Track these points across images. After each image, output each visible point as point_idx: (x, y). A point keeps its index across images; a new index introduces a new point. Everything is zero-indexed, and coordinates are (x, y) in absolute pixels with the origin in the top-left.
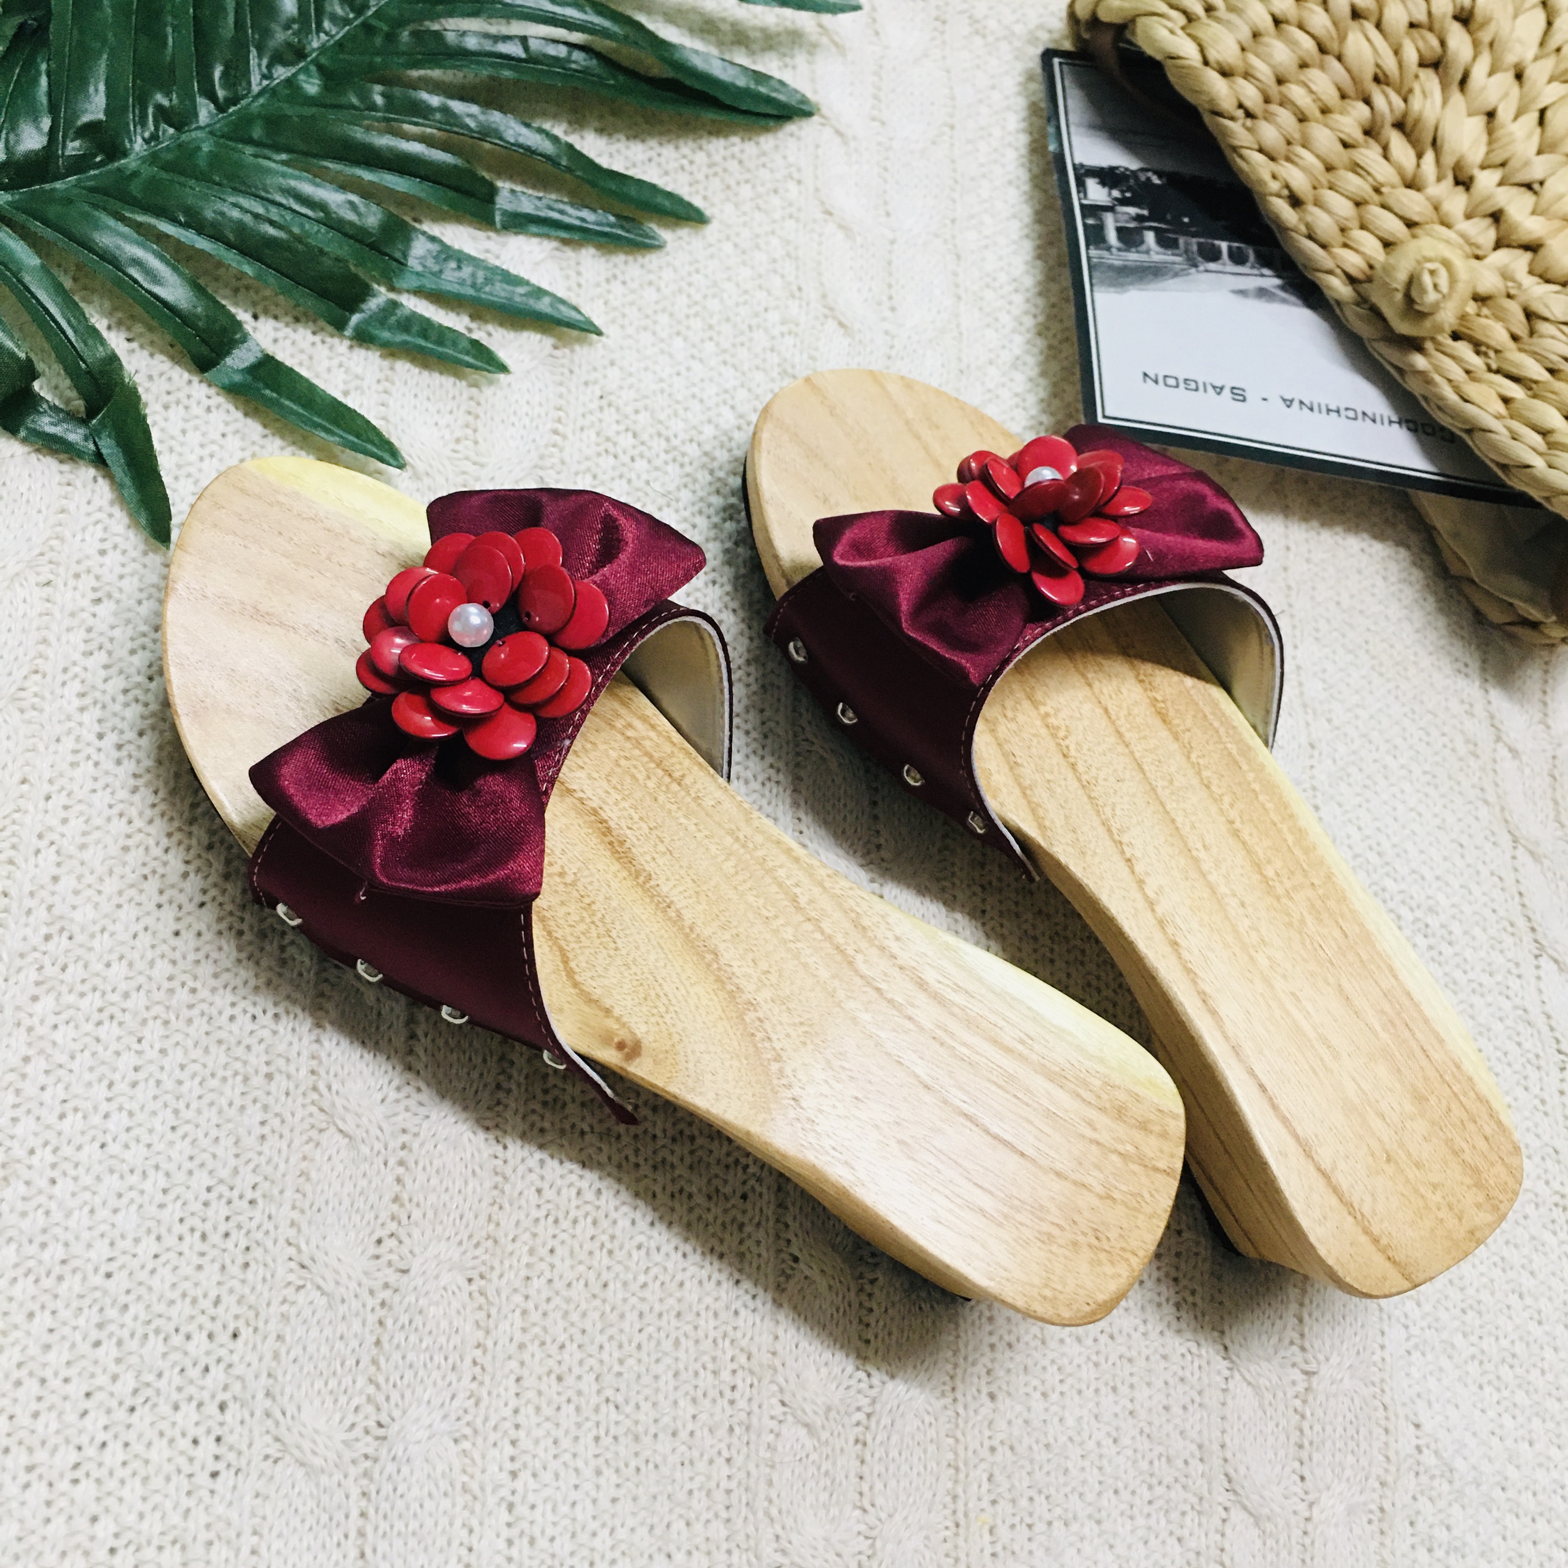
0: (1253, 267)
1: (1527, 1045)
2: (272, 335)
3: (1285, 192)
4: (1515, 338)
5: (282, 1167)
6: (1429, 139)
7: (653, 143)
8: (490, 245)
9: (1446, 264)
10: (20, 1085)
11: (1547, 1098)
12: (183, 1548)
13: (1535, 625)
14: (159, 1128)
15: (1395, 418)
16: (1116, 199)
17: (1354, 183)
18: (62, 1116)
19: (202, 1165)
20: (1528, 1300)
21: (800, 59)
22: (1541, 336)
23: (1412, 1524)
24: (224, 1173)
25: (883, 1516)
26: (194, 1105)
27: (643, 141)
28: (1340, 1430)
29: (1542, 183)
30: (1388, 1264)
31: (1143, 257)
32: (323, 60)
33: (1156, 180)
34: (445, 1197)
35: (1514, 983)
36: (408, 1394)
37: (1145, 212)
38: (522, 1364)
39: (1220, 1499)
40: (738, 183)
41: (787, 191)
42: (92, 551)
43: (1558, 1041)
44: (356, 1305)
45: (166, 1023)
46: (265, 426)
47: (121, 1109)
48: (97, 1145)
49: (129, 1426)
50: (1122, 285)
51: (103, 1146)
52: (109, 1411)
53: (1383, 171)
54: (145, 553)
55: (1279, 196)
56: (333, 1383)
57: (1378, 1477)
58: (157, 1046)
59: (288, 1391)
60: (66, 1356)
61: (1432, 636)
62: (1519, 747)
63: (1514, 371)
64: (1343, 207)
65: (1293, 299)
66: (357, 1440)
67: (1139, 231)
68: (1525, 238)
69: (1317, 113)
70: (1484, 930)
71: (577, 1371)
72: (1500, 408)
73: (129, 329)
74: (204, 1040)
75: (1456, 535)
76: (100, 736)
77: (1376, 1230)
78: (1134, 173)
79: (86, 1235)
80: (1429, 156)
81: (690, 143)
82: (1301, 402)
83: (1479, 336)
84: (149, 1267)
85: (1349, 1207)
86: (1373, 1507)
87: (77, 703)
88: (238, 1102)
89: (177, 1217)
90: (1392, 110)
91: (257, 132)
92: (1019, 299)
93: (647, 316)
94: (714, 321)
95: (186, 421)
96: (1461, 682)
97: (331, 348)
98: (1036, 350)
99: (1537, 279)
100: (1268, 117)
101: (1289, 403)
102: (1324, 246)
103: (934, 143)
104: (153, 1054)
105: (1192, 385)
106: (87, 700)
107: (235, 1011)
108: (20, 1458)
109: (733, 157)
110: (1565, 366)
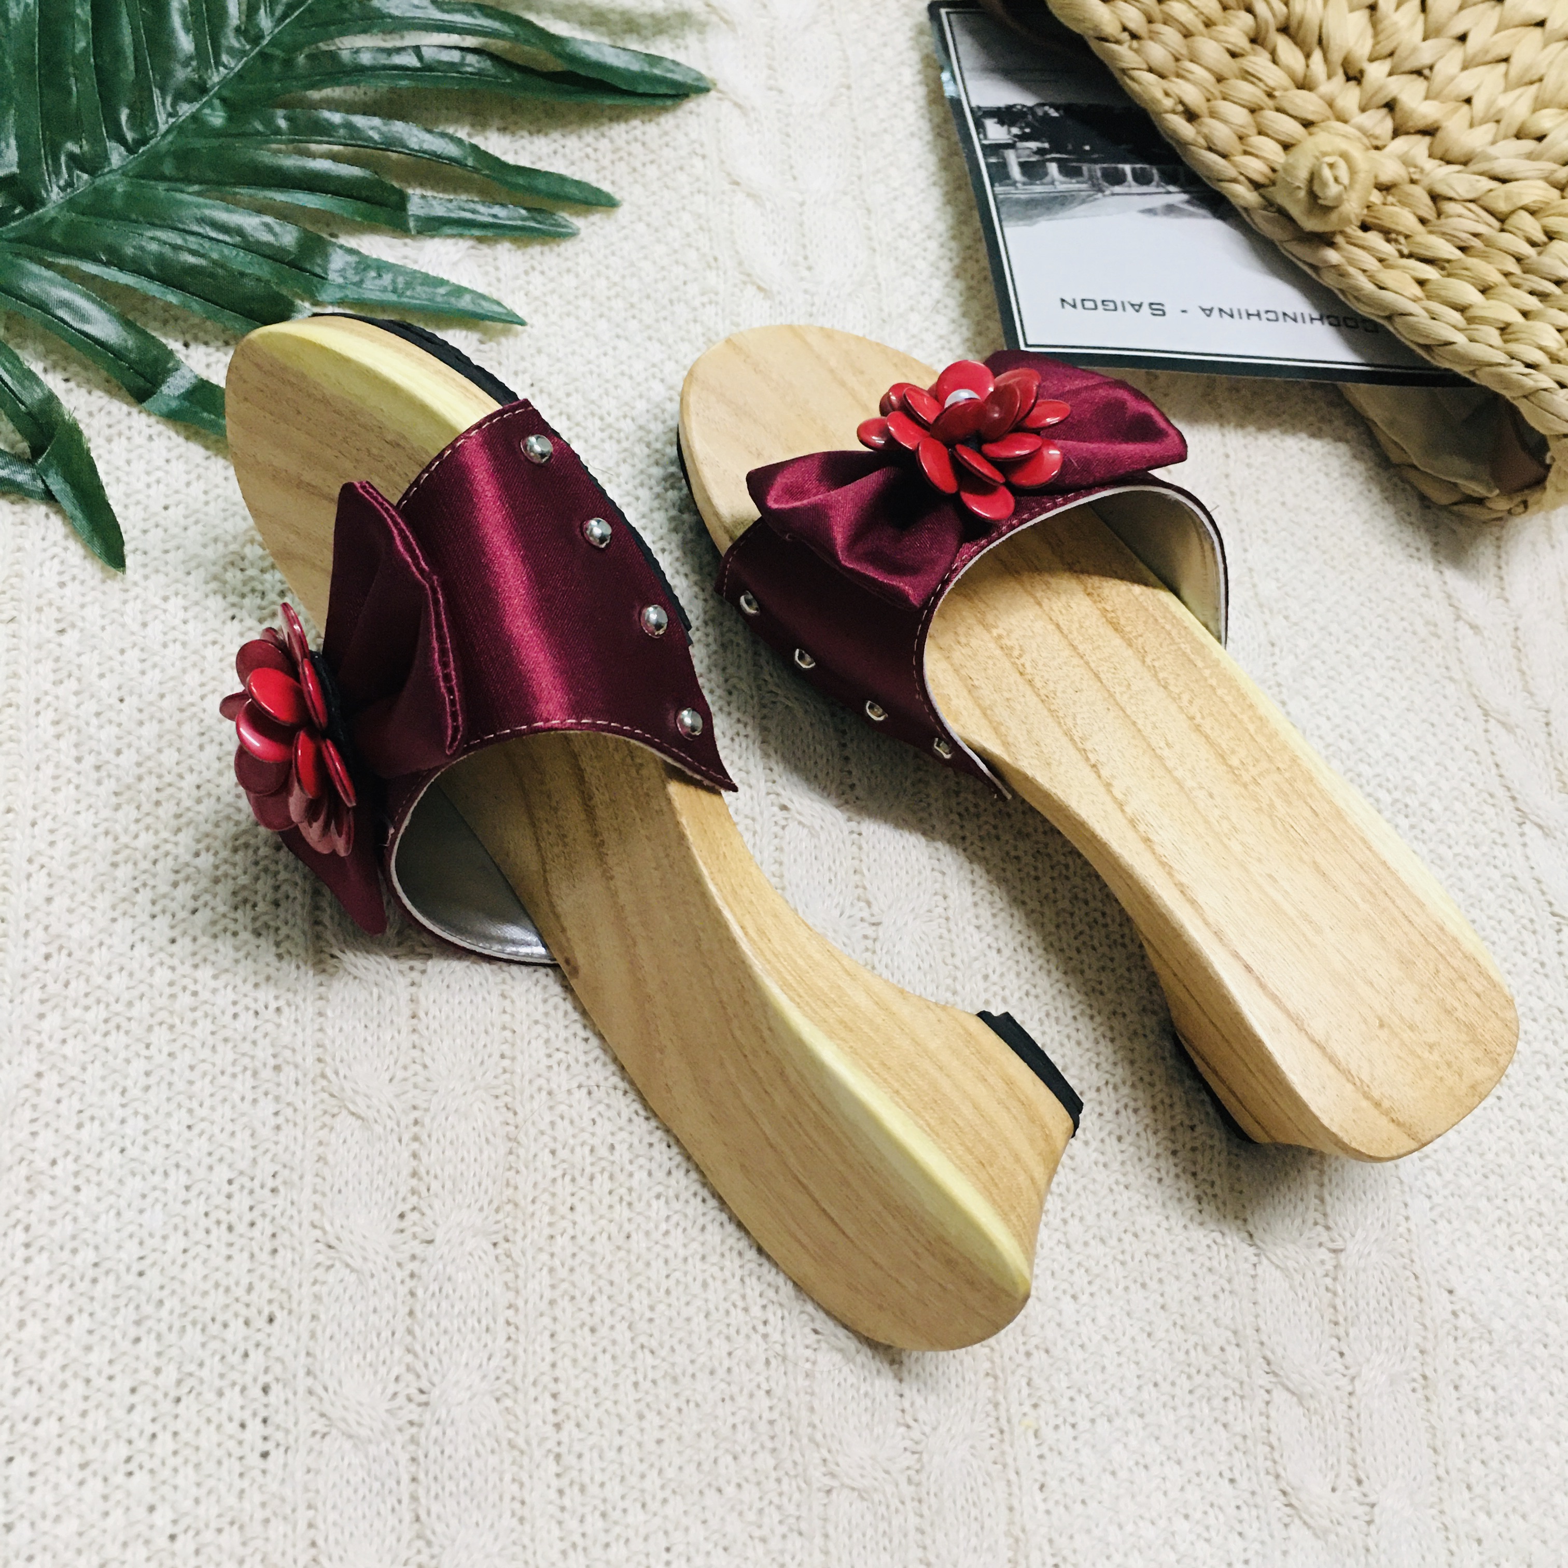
0: (1158, 186)
1: (1520, 912)
2: (204, 360)
3: (1180, 108)
4: (1423, 221)
5: (299, 1153)
6: (1315, 39)
7: (556, 135)
8: (408, 251)
9: (1344, 156)
10: (35, 1100)
11: (1546, 960)
12: (241, 1528)
13: (1480, 501)
14: (175, 1128)
15: (1316, 315)
16: (1016, 136)
17: (1248, 91)
18: (80, 1126)
19: (221, 1160)
20: (1550, 1159)
21: (691, 39)
22: (1449, 216)
23: (1456, 1388)
24: (243, 1165)
25: (927, 1429)
26: (207, 1103)
27: (546, 135)
28: (1373, 1303)
29: (1431, 68)
30: (1392, 1127)
31: (1048, 188)
32: (226, 93)
33: (1054, 113)
34: (462, 1167)
35: (1499, 851)
36: (445, 1359)
37: (1046, 145)
38: (555, 1319)
39: (1261, 1382)
40: (644, 165)
41: (692, 166)
42: (52, 584)
43: (1551, 904)
44: (385, 1277)
45: (172, 1027)
46: (207, 448)
47: (136, 1113)
48: (116, 1150)
49: (176, 1417)
50: (1030, 217)
51: (122, 1151)
52: (155, 1404)
53: (1273, 76)
54: (103, 582)
55: (1174, 112)
56: (370, 1356)
57: (1417, 1345)
58: (166, 1050)
59: (328, 1367)
60: (107, 1355)
61: (1381, 525)
62: (1480, 623)
63: (1426, 253)
64: (1239, 115)
65: (1201, 211)
66: (400, 1408)
67: (1042, 164)
68: (1421, 124)
69: (1201, 27)
70: (1465, 803)
71: (609, 1321)
72: (1417, 291)
73: (65, 370)
74: (210, 1041)
75: (1391, 423)
76: (79, 760)
77: (1376, 1094)
78: (1031, 109)
79: (115, 1237)
80: (1317, 56)
81: (593, 132)
82: (1221, 310)
83: (1388, 224)
84: (180, 1261)
85: (1346, 1073)
86: (1416, 1375)
87: (52, 730)
88: (249, 1096)
89: (202, 1210)
90: (1274, 15)
91: (168, 168)
92: (933, 245)
93: (569, 303)
94: (634, 300)
95: (129, 451)
96: (1415, 566)
98: (955, 293)
99: (1437, 162)
100: (1154, 36)
101: (1208, 312)
102: (1224, 156)
103: (832, 104)
104: (163, 1058)
105: (1110, 306)
106: (62, 727)
107: (238, 1009)
108: (73, 1457)
109: (636, 140)
110: (1476, 242)
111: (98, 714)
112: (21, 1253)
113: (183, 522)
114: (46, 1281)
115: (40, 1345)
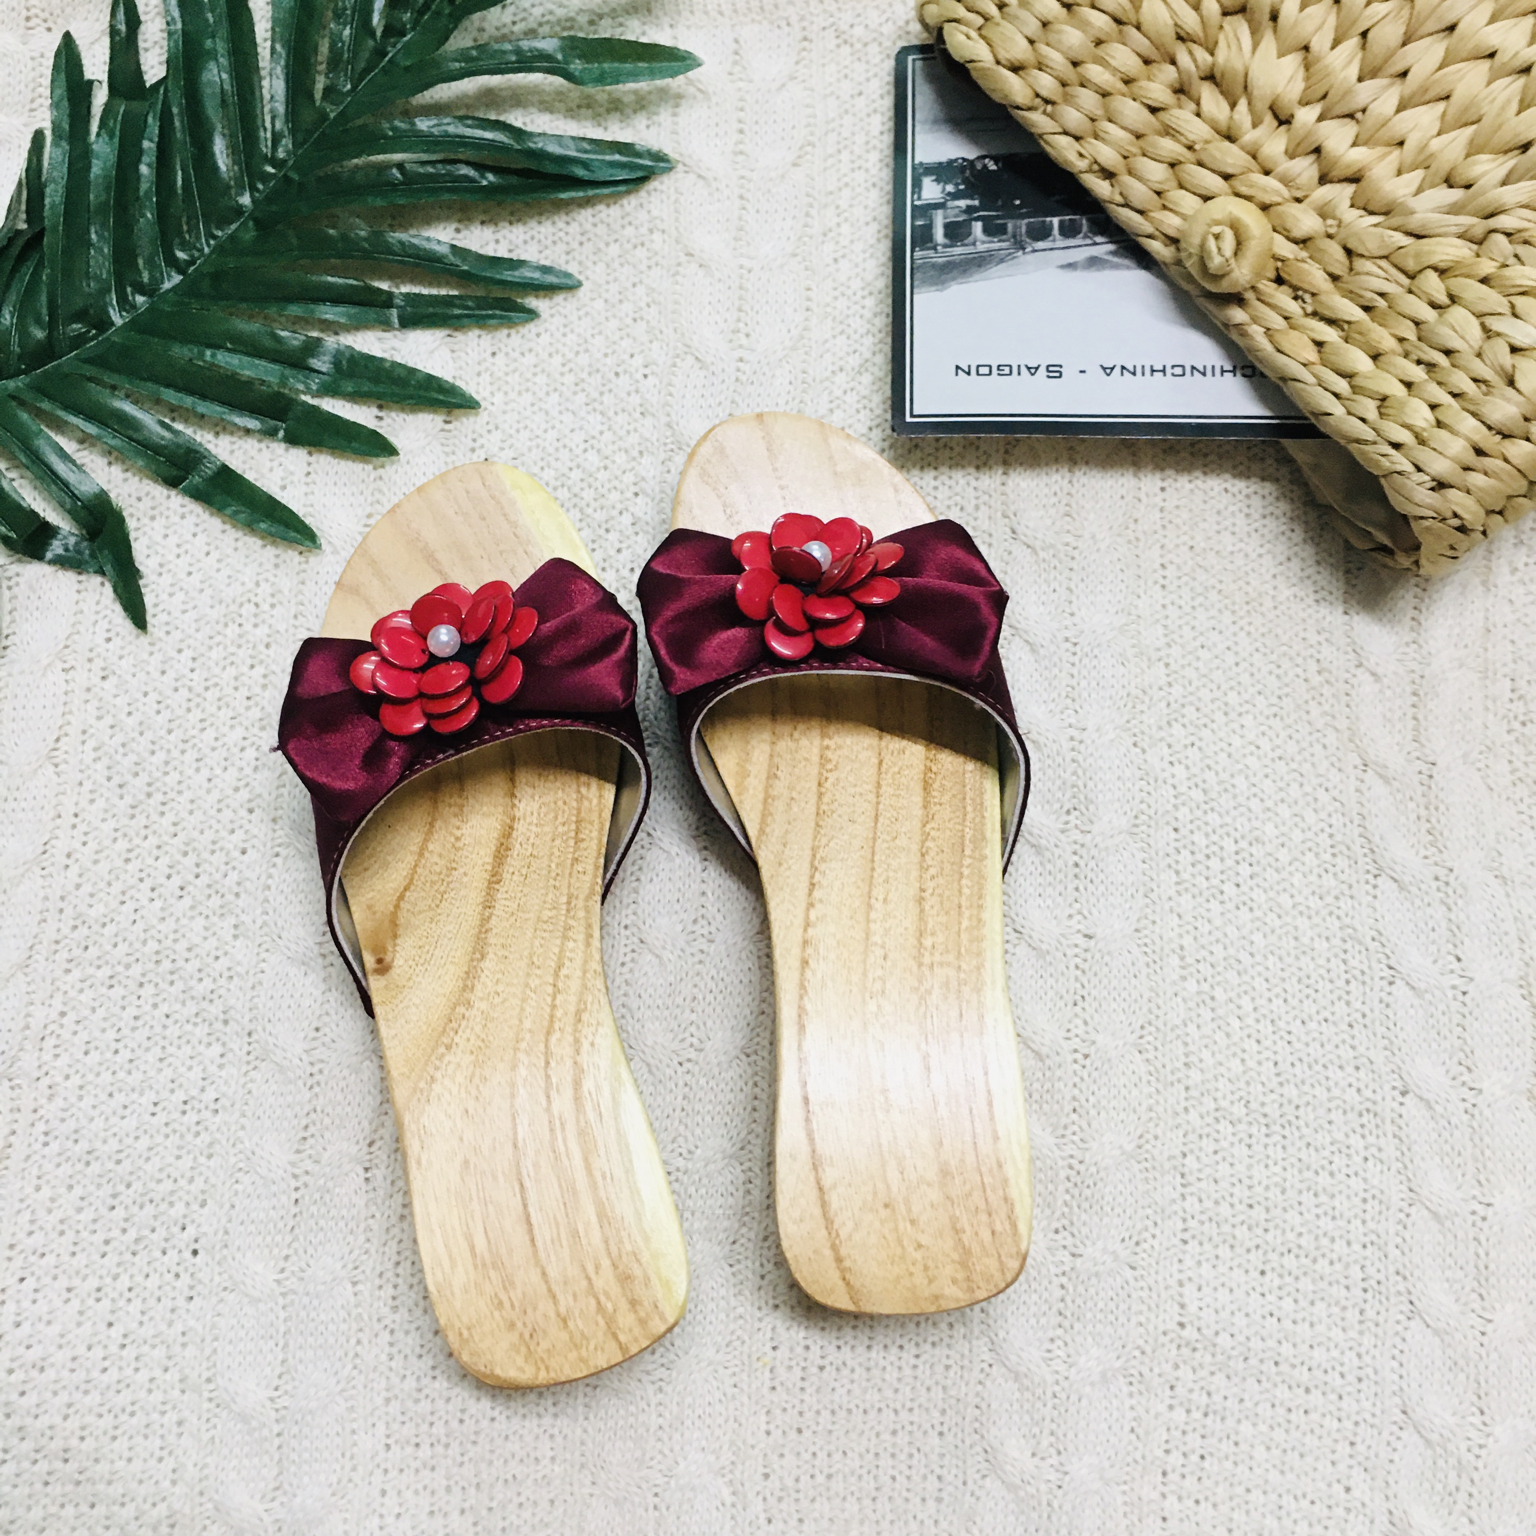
0: (1086, 237)
1: (1353, 963)
2: (229, 447)
3: (1096, 167)
4: (1335, 278)
5: (234, 1086)
6: (1240, 88)
7: (533, 223)
9: (1234, 226)
10: (58, 1031)
11: (1368, 1012)
12: (168, 1347)
13: (1388, 551)
14: (151, 1060)
15: (1228, 367)
16: (949, 194)
17: (1169, 147)
18: (87, 1053)
19: (180, 1086)
20: (1323, 1198)
21: (664, 116)
22: (1358, 274)
23: (1172, 1388)
24: (194, 1092)
26: (175, 1043)
27: (525, 224)
28: (1100, 1305)
29: (1364, 111)
31: (970, 249)
32: (257, 214)
33: (992, 166)
34: (348, 1109)
35: (1345, 904)
36: (320, 1248)
37: (976, 203)
40: (607, 244)
41: (652, 241)
42: (100, 639)
43: (1388, 957)
45: (157, 985)
47: (126, 1047)
48: (110, 1072)
49: (133, 1264)
50: (943, 283)
51: (114, 1073)
52: (121, 1253)
53: (1197, 130)
54: (137, 637)
55: (1090, 171)
56: (269, 1239)
57: (1138, 1347)
58: (151, 1001)
59: (237, 1243)
60: (92, 1216)
61: (1297, 566)
62: (1380, 671)
63: (1328, 313)
64: (1157, 172)
65: (1126, 262)
66: (287, 1279)
67: (967, 223)
68: (1348, 173)
69: (1121, 86)
70: (1317, 855)
72: (1311, 354)
73: (123, 462)
74: (182, 996)
75: (1316, 467)
76: (109, 779)
78: (972, 163)
79: (102, 1134)
80: (1242, 104)
81: (564, 218)
82: (1123, 368)
83: (1297, 281)
84: (145, 1155)
87: (93, 755)
88: (206, 1040)
89: (164, 1121)
90: (1197, 67)
92: (870, 302)
93: (528, 380)
94: (584, 374)
95: (167, 528)
96: (1324, 610)
97: (273, 452)
99: (1362, 212)
100: (1068, 99)
101: (1108, 370)
102: (1141, 212)
103: (795, 165)
104: (148, 1008)
105: (1006, 370)
106: (100, 753)
107: (202, 975)
108: (63, 1282)
109: (602, 222)
110: (1381, 303)
111: (123, 745)
112: (42, 1139)
113: (199, 586)
114: (57, 1160)
115: (48, 1204)
